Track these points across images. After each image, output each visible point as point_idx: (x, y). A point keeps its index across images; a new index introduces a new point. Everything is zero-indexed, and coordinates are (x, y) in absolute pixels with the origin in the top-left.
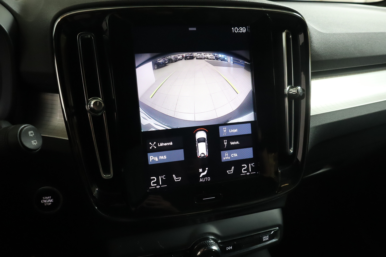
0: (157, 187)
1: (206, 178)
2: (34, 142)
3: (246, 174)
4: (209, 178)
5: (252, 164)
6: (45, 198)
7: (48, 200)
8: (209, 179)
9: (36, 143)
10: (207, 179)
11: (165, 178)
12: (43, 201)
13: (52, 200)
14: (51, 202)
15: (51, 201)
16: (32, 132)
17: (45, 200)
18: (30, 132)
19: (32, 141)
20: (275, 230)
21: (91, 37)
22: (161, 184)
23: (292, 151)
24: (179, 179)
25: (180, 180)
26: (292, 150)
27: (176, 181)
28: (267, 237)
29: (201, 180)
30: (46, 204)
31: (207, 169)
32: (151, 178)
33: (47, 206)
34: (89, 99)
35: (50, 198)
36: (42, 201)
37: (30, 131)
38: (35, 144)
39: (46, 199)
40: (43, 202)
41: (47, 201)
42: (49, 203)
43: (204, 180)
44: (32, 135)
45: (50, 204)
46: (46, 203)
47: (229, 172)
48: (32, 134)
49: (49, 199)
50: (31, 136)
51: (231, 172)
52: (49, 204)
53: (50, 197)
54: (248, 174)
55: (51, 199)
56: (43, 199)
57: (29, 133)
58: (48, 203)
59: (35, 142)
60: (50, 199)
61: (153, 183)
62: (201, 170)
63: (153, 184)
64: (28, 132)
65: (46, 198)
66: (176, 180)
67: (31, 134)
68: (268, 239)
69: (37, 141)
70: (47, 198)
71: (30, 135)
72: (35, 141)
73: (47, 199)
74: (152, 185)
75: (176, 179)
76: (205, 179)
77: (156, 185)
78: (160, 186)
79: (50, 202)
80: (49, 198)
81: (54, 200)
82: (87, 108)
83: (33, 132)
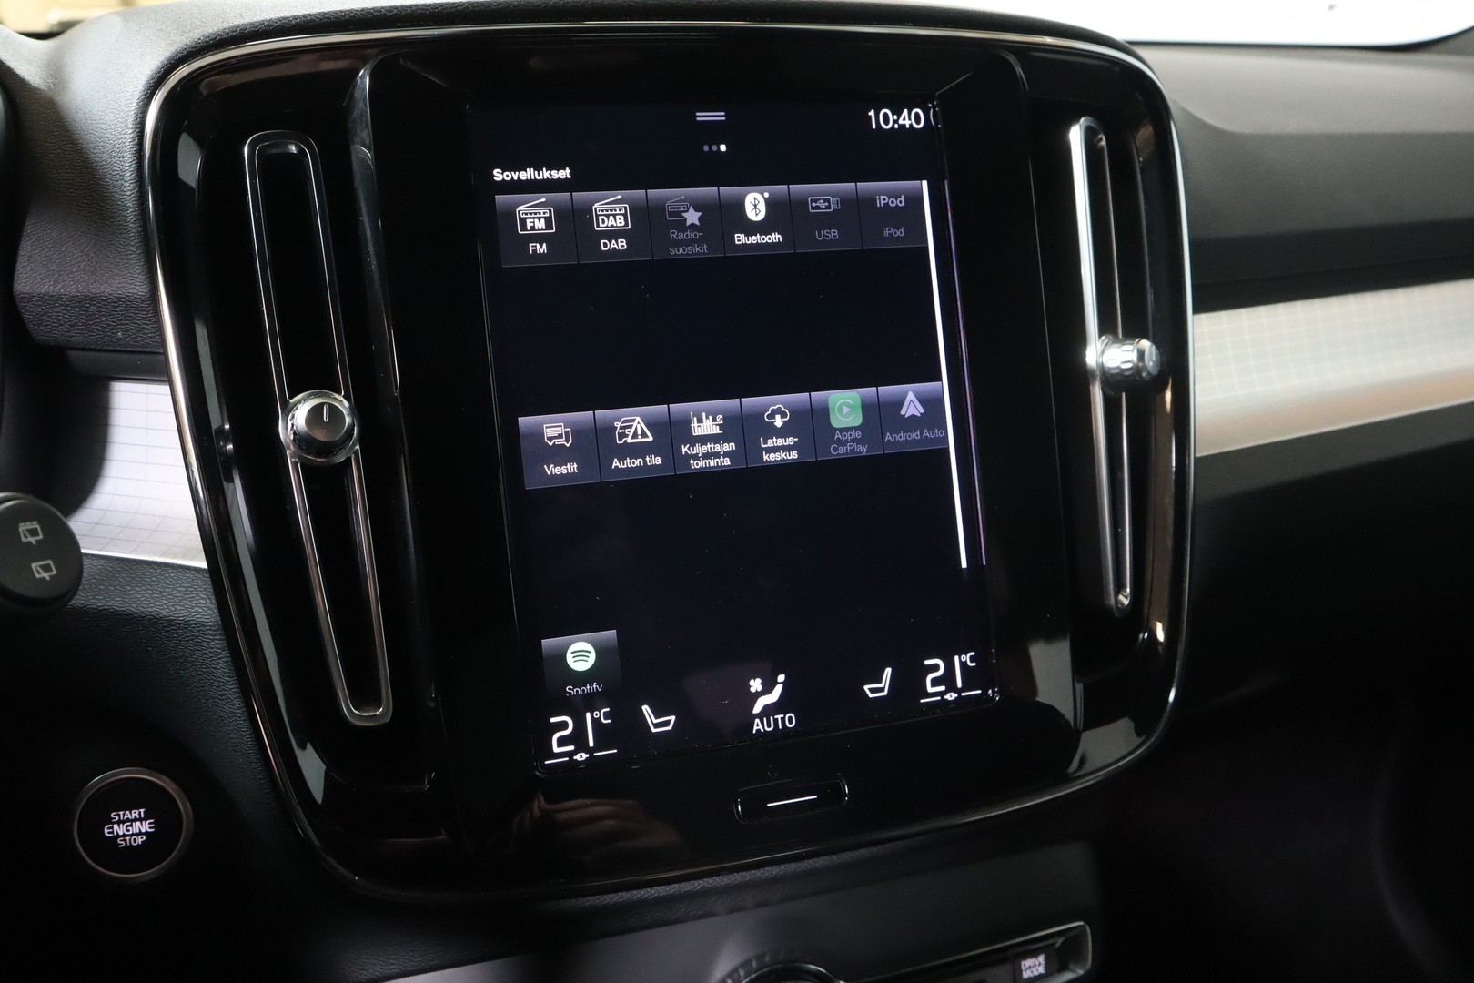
0: (577, 757)
1: (779, 717)
2: (42, 567)
3: (942, 698)
4: (790, 718)
5: (967, 658)
6: (119, 815)
7: (131, 826)
8: (791, 722)
9: (52, 571)
10: (783, 720)
11: (609, 721)
12: (112, 828)
13: (150, 823)
14: (146, 833)
15: (146, 827)
16: (35, 525)
17: (119, 822)
18: (23, 527)
19: (33, 565)
20: (1071, 934)
21: (301, 152)
22: (591, 744)
23: (1126, 602)
24: (667, 723)
25: (670, 728)
26: (1126, 597)
27: (654, 730)
28: (1040, 964)
29: (758, 725)
30: (125, 841)
31: (781, 678)
32: (553, 720)
33: (129, 848)
34: (291, 398)
35: (140, 813)
36: (108, 828)
37: (24, 521)
38: (46, 576)
39: (124, 822)
40: (112, 832)
41: (127, 826)
42: (137, 834)
43: (769, 726)
44: (32, 540)
45: (140, 840)
46: (124, 835)
47: (873, 691)
48: (33, 532)
49: (135, 820)
50: (30, 543)
51: (882, 690)
52: (135, 840)
53: (142, 810)
54: (951, 696)
55: (146, 819)
56: (110, 821)
57: (21, 529)
58: (132, 835)
59: (46, 568)
60: (141, 820)
61: (562, 742)
62: (756, 685)
63: (559, 746)
64: (18, 527)
65: (124, 815)
66: (656, 726)
67: (28, 535)
68: (1041, 970)
69: (55, 564)
70: (128, 815)
71: (26, 537)
72: (49, 565)
73: (128, 820)
74: (556, 749)
75: (655, 721)
76: (776, 721)
77: (572, 748)
78: (591, 755)
79: (140, 833)
80: (135, 813)
81: (156, 825)
82: (285, 432)
83: (38, 527)
